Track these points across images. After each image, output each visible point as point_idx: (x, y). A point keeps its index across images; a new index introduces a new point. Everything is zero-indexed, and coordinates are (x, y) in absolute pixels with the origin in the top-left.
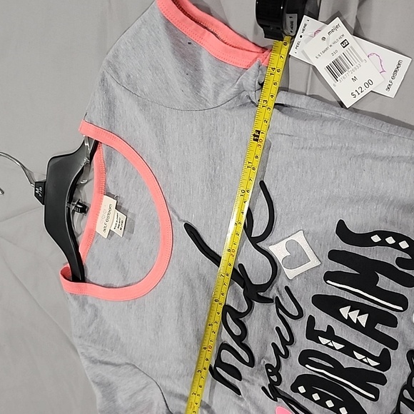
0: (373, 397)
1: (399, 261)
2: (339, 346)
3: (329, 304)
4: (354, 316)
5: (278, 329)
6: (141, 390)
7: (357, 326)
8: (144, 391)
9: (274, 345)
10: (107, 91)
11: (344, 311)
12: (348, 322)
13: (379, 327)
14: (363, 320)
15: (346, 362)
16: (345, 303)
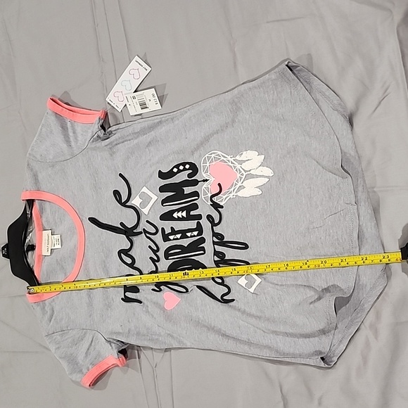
0: (202, 252)
1: (189, 176)
2: (179, 236)
3: (167, 216)
4: (180, 214)
5: (150, 247)
6: (91, 345)
7: (182, 219)
8: (93, 344)
9: (151, 258)
10: (32, 170)
11: (175, 215)
12: (179, 219)
13: (192, 213)
14: (184, 214)
15: (185, 242)
16: (173, 211)
